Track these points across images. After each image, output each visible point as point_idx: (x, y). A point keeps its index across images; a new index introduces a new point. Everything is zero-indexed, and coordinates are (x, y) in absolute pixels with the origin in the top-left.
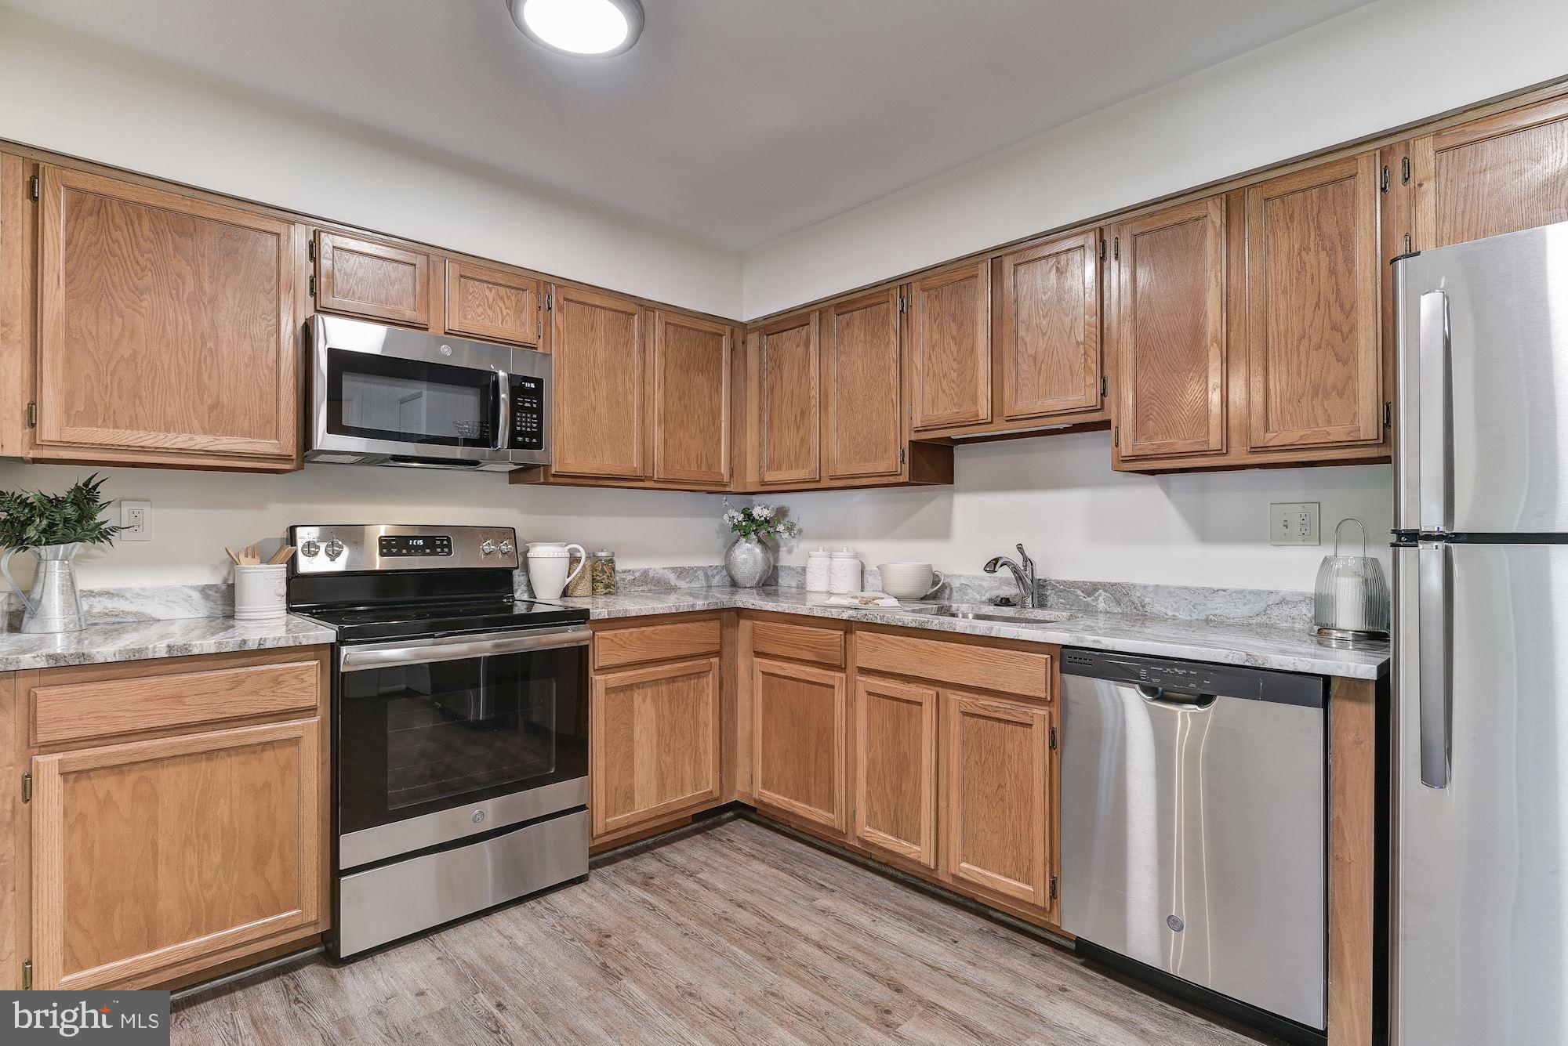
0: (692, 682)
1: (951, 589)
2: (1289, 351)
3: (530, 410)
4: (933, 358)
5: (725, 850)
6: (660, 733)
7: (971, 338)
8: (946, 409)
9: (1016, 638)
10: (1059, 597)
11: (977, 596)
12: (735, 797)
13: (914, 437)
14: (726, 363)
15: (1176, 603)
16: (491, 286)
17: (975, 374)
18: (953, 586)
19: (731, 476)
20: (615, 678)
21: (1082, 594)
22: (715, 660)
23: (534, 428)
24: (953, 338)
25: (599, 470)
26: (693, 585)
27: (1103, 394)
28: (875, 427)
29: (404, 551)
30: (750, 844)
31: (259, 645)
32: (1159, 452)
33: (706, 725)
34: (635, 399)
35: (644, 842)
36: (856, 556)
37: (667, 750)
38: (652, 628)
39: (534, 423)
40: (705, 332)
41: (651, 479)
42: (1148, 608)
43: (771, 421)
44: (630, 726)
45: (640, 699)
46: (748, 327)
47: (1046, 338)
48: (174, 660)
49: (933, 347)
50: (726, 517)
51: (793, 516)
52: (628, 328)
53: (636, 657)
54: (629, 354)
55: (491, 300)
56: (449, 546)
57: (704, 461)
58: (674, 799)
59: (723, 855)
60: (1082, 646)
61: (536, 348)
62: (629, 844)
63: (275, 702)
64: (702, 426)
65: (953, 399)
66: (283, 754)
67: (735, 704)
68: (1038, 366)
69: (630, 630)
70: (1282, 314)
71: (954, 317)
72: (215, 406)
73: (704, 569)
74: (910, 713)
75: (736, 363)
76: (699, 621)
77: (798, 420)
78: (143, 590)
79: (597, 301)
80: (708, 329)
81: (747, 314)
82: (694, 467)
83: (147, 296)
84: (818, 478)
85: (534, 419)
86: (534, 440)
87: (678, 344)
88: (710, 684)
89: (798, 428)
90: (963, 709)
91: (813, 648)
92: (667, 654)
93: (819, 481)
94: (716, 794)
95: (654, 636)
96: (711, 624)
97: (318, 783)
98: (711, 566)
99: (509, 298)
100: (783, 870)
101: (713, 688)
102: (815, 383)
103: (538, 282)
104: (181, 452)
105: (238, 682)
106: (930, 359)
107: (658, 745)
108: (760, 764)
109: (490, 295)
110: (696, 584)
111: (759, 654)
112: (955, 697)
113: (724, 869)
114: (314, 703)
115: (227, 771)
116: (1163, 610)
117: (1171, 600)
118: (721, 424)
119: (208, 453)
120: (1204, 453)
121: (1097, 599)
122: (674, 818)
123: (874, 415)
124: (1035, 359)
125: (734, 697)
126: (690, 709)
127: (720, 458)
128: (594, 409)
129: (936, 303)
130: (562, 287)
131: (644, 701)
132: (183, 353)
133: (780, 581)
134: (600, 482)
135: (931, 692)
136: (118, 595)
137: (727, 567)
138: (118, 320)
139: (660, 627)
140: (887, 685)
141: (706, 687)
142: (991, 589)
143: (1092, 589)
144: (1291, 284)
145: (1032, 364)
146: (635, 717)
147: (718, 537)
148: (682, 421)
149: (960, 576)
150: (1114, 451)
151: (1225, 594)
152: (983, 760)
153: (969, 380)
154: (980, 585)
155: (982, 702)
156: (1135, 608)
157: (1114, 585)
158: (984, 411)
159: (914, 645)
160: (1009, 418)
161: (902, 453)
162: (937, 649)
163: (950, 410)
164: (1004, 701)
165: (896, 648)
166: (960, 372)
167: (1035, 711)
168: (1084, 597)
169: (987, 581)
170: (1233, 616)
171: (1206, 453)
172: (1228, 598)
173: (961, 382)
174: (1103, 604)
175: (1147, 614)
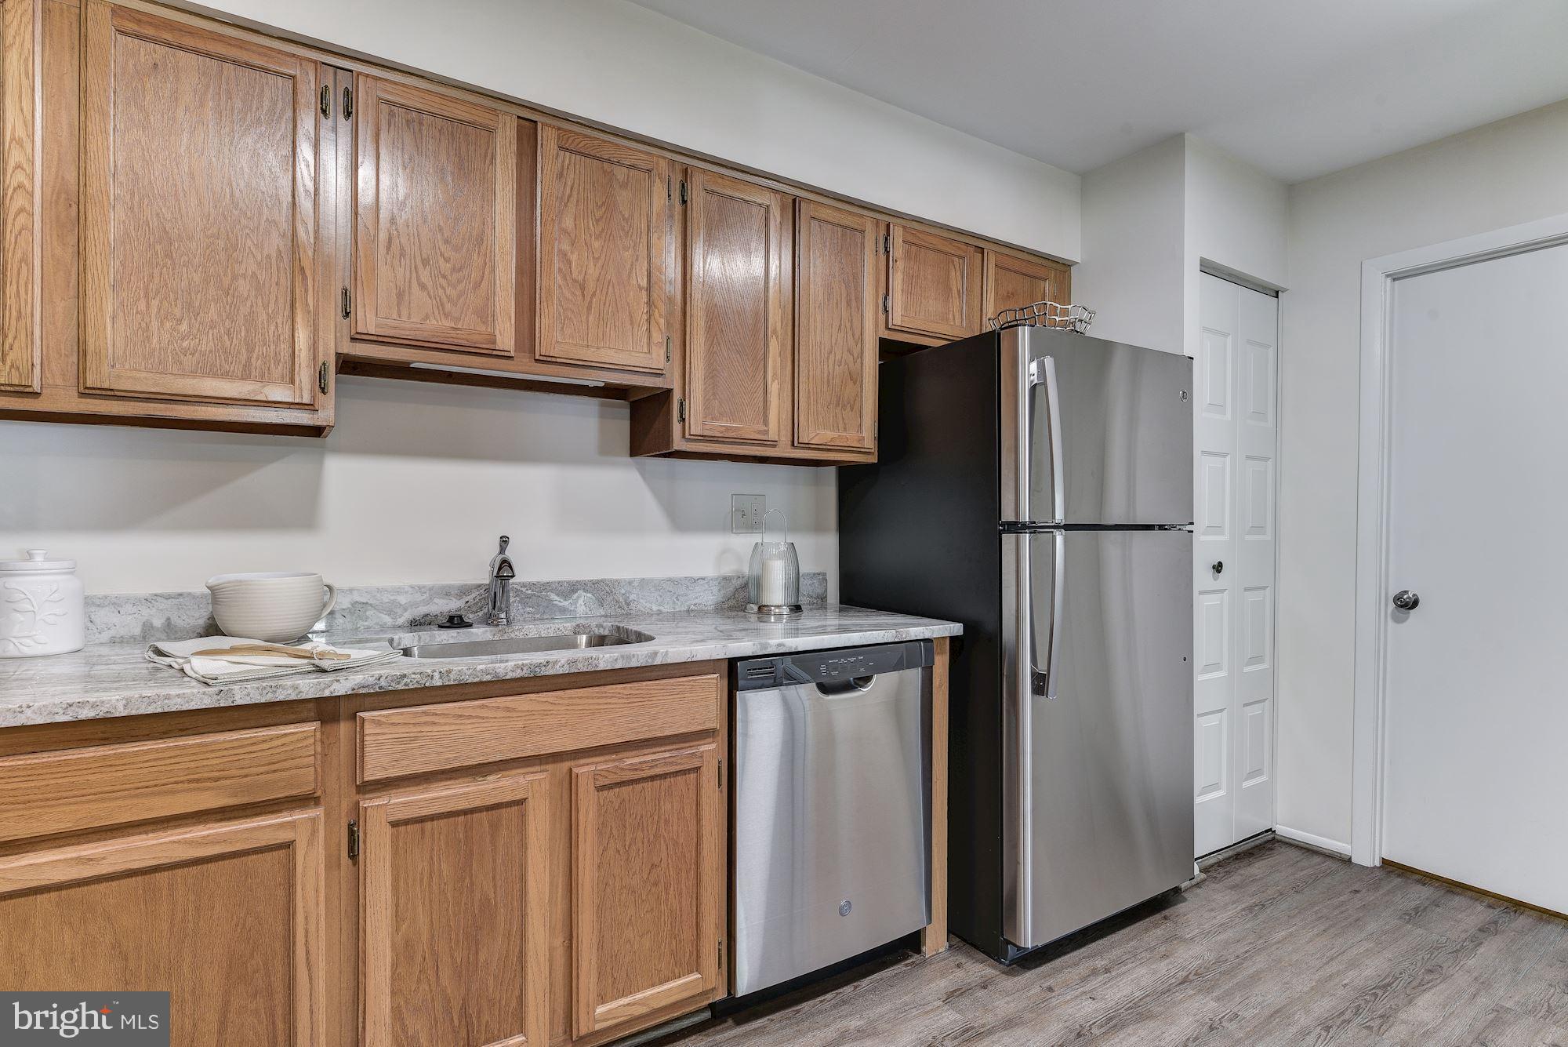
4: (399, 223)
8: (427, 317)
9: (689, 660)
10: (525, 605)
13: (349, 347)
15: (661, 596)
32: (727, 435)
42: (633, 606)
60: (766, 652)
65: (442, 304)
68: (588, 299)
74: (495, 826)
90: (598, 783)
106: (393, 222)
112: (585, 769)
116: (649, 605)
117: (656, 594)
121: (575, 602)
124: (583, 288)
129: (408, 133)
135: (543, 776)
140: (444, 793)
143: (569, 590)
145: (578, 293)
149: (351, 590)
150: (676, 427)
151: (704, 582)
152: (627, 843)
153: (475, 283)
154: (394, 601)
155: (629, 761)
156: (620, 607)
157: (595, 583)
158: (506, 339)
159: (508, 709)
160: (545, 359)
161: (323, 372)
162: (555, 704)
163: (437, 321)
164: (654, 750)
165: (468, 722)
166: (458, 266)
167: (702, 748)
168: (560, 601)
169: (406, 592)
170: (710, 603)
171: (765, 443)
172: (707, 586)
173: (459, 281)
174: (583, 607)
175: (632, 612)
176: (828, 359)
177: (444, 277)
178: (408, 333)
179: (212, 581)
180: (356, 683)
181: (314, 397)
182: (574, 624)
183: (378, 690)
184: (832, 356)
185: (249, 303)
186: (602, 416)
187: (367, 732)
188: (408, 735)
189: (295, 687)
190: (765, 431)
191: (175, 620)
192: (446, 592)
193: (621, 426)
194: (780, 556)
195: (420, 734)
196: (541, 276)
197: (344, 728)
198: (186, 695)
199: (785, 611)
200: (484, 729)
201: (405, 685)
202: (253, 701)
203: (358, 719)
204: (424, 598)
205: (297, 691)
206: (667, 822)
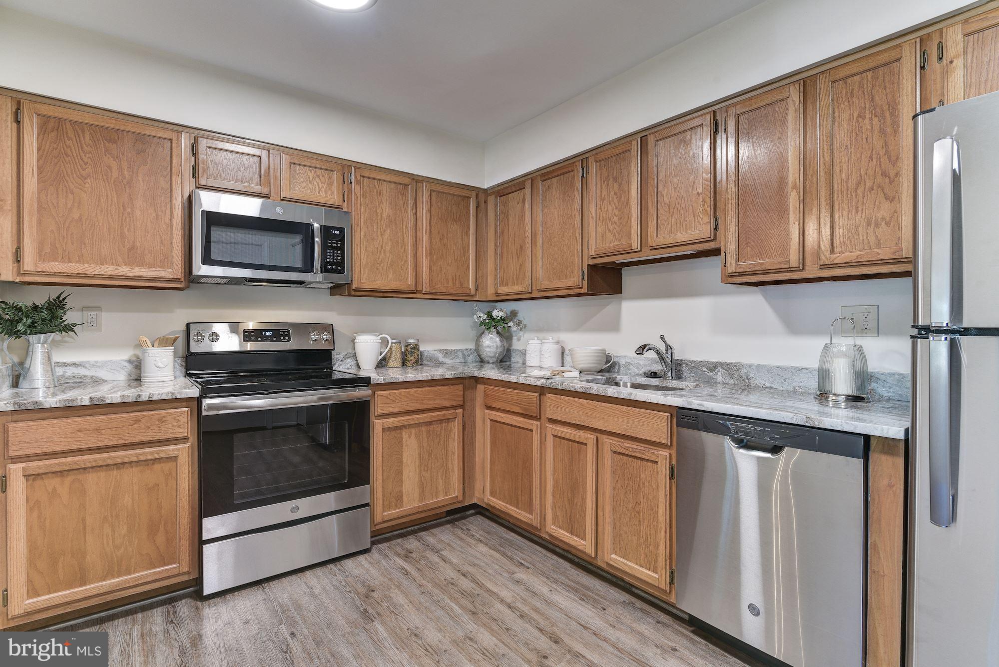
0: (444, 425)
1: (619, 366)
2: (849, 193)
3: (336, 248)
4: (603, 207)
5: (463, 536)
6: (421, 458)
7: (627, 192)
8: (611, 242)
9: (647, 401)
10: (691, 372)
11: (636, 371)
12: (475, 501)
13: (591, 262)
14: (473, 216)
15: (772, 378)
16: (311, 169)
17: (630, 217)
18: (621, 363)
19: (477, 290)
20: (390, 422)
21: (707, 370)
22: (460, 411)
23: (339, 260)
24: (616, 194)
25: (385, 286)
26: (455, 361)
27: (716, 229)
28: (565, 256)
29: (259, 339)
30: (481, 532)
31: (149, 398)
32: (754, 269)
33: (453, 453)
34: (409, 240)
35: (412, 528)
36: (558, 343)
37: (426, 469)
38: (415, 390)
39: (339, 256)
40: (458, 196)
41: (421, 292)
42: (752, 381)
43: (502, 253)
44: (400, 453)
45: (407, 435)
46: (489, 192)
47: (677, 191)
48: (93, 407)
49: (603, 200)
50: (475, 317)
51: (521, 316)
52: (404, 194)
53: (403, 408)
54: (405, 211)
55: (311, 178)
56: (289, 336)
57: (458, 280)
58: (430, 501)
59: (461, 539)
60: (691, 407)
61: (342, 209)
62: (401, 529)
63: (160, 434)
64: (456, 258)
65: (615, 235)
66: (167, 466)
67: (474, 440)
68: (672, 211)
69: (400, 391)
70: (845, 165)
71: (616, 179)
72: (132, 248)
73: (462, 351)
74: (579, 451)
75: (480, 215)
76: (449, 385)
77: (518, 252)
78: (97, 362)
79: (383, 177)
80: (460, 194)
81: (487, 182)
82: (450, 284)
83: (88, 180)
84: (530, 291)
85: (339, 254)
86: (339, 268)
87: (439, 204)
88: (456, 428)
89: (518, 258)
90: (613, 449)
91: (520, 404)
92: (425, 407)
93: (531, 293)
94: (461, 498)
95: (416, 395)
96: (457, 387)
97: (189, 486)
98: (467, 349)
99: (323, 176)
100: (498, 551)
101: (458, 429)
102: (528, 228)
103: (343, 166)
104: (110, 277)
105: (136, 421)
106: (601, 209)
107: (419, 466)
108: (489, 480)
109: (311, 175)
110: (456, 361)
111: (489, 408)
112: (608, 440)
113: (459, 549)
114: (186, 435)
115: (130, 477)
116: (763, 382)
117: (769, 375)
118: (469, 256)
119: (127, 278)
120: (786, 270)
121: (716, 374)
122: (430, 513)
123: (565, 247)
124: (669, 206)
125: (474, 434)
126: (442, 442)
127: (469, 278)
128: (382, 247)
129: (605, 170)
130: (359, 168)
131: (410, 437)
132: (112, 215)
133: (512, 359)
134: (386, 295)
135: (592, 437)
136: (81, 365)
137: (477, 350)
138: (70, 196)
139: (420, 389)
140: (565, 430)
141: (453, 428)
142: (645, 366)
143: (713, 367)
144: (851, 144)
145: (667, 210)
146: (404, 447)
147: (473, 330)
148: (442, 255)
149: (625, 357)
152: (626, 485)
153: (626, 223)
154: (638, 363)
155: (625, 445)
157: (728, 364)
158: (635, 243)
159: (581, 404)
160: (653, 248)
161: (583, 273)
162: (597, 407)
163: (614, 243)
164: (640, 444)
165: (572, 406)
166: (620, 217)
167: (660, 453)
169: (643, 360)
170: (812, 387)
171: (788, 269)
173: (621, 224)
175: (751, 385)
177: (616, 224)
178: (604, 251)
181: (580, 283)
183: (548, 387)
190: (787, 261)
195: (558, 406)
196: (649, 208)
201: (552, 386)
204: (649, 363)
206: (644, 484)
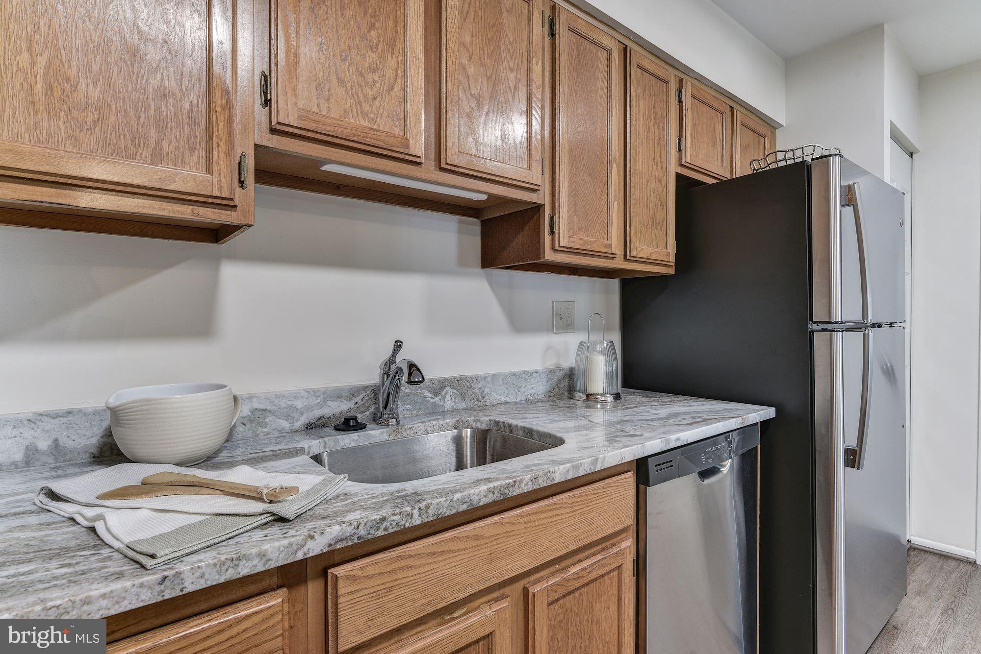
7: (393, 20)
17: (400, 81)
24: (361, 2)
32: (584, 247)
42: (487, 399)
65: (359, 103)
90: (551, 599)
120: (607, 255)
149: (250, 398)
150: (547, 238)
151: (537, 375)
153: (389, 85)
154: (291, 406)
155: (571, 571)
156: (477, 400)
157: (459, 380)
158: (418, 145)
159: (477, 537)
160: (449, 167)
161: (242, 164)
162: (516, 523)
163: (355, 119)
164: (586, 553)
165: (441, 558)
166: (373, 65)
168: (432, 398)
169: (302, 397)
170: (540, 393)
171: (609, 255)
172: (539, 379)
173: (375, 82)
174: (450, 402)
175: (486, 404)
176: (647, 186)
177: (361, 75)
178: (329, 128)
179: (113, 402)
180: (333, 536)
181: (232, 190)
182: (454, 420)
183: (356, 541)
184: (649, 184)
185: (159, 77)
186: (460, 232)
187: (341, 592)
188: (383, 587)
189: (262, 555)
190: (609, 245)
191: (63, 441)
192: (337, 395)
193: (475, 241)
194: (601, 353)
195: (395, 583)
196: (446, 85)
197: (313, 589)
198: (115, 594)
199: (609, 398)
200: (455, 564)
201: (385, 529)
202: (209, 584)
203: (329, 577)
204: (318, 401)
205: (264, 559)
206: (598, 622)
